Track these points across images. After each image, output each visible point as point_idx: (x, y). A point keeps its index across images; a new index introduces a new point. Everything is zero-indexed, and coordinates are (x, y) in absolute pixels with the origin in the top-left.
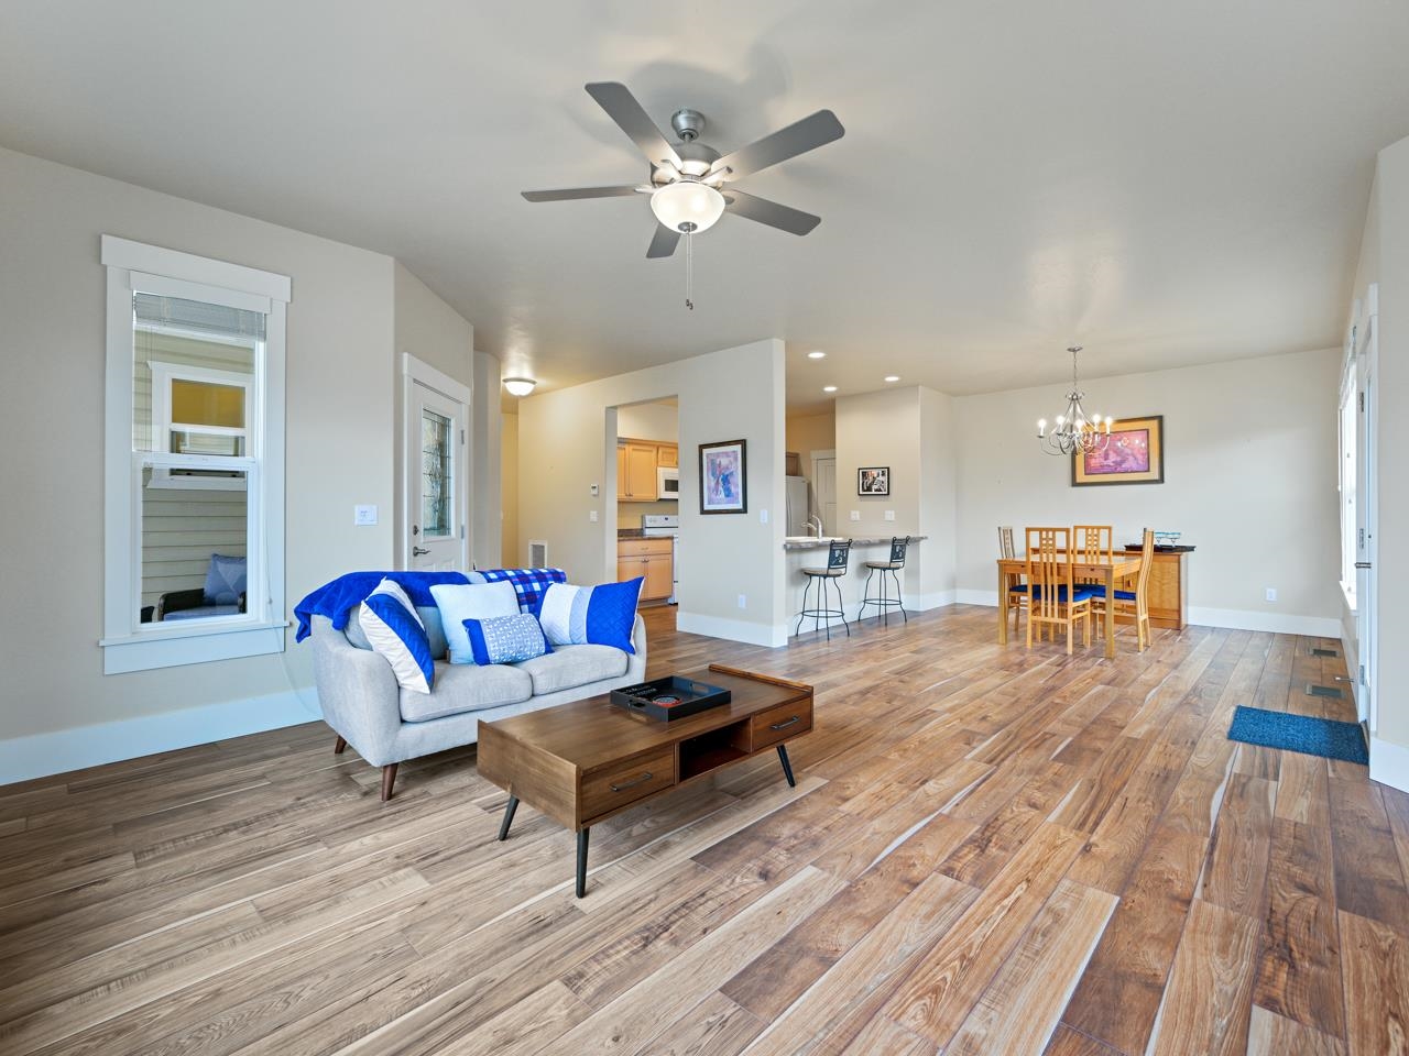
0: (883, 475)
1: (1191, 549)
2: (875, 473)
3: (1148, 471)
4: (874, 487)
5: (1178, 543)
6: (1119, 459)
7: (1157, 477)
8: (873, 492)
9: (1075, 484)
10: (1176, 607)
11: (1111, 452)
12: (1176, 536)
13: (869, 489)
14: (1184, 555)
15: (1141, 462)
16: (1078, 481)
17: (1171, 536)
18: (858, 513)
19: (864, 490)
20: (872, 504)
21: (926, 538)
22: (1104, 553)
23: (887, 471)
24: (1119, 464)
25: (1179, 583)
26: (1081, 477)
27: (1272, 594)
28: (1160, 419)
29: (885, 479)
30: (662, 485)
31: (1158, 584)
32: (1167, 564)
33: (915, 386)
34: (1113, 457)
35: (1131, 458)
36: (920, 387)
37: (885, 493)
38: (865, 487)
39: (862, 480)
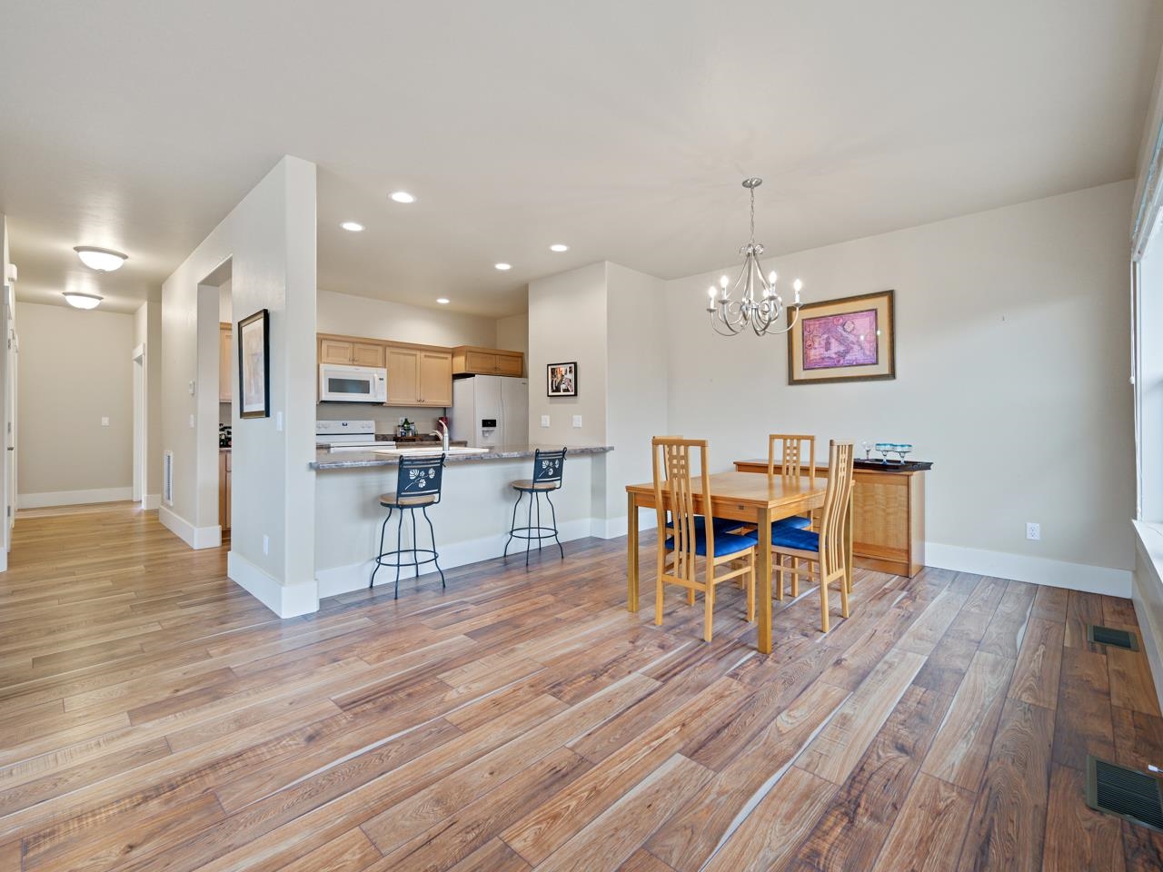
0: (570, 371)
1: (927, 466)
2: (563, 369)
3: (876, 363)
4: (563, 387)
5: (908, 458)
6: (842, 349)
7: (886, 371)
8: (562, 393)
9: (792, 382)
10: (905, 548)
11: (833, 341)
12: (906, 449)
13: (558, 389)
14: (915, 476)
15: (868, 353)
16: (796, 377)
17: (899, 449)
18: (548, 417)
19: (553, 391)
20: (562, 407)
21: (612, 448)
22: (805, 470)
23: (575, 368)
24: (842, 355)
25: (908, 512)
26: (800, 374)
27: (1034, 530)
28: (891, 295)
29: (571, 376)
30: (324, 385)
31: (881, 513)
32: (893, 487)
33: (601, 261)
34: (835, 347)
35: (856, 347)
36: (607, 263)
37: (573, 393)
38: (554, 387)
39: (551, 378)
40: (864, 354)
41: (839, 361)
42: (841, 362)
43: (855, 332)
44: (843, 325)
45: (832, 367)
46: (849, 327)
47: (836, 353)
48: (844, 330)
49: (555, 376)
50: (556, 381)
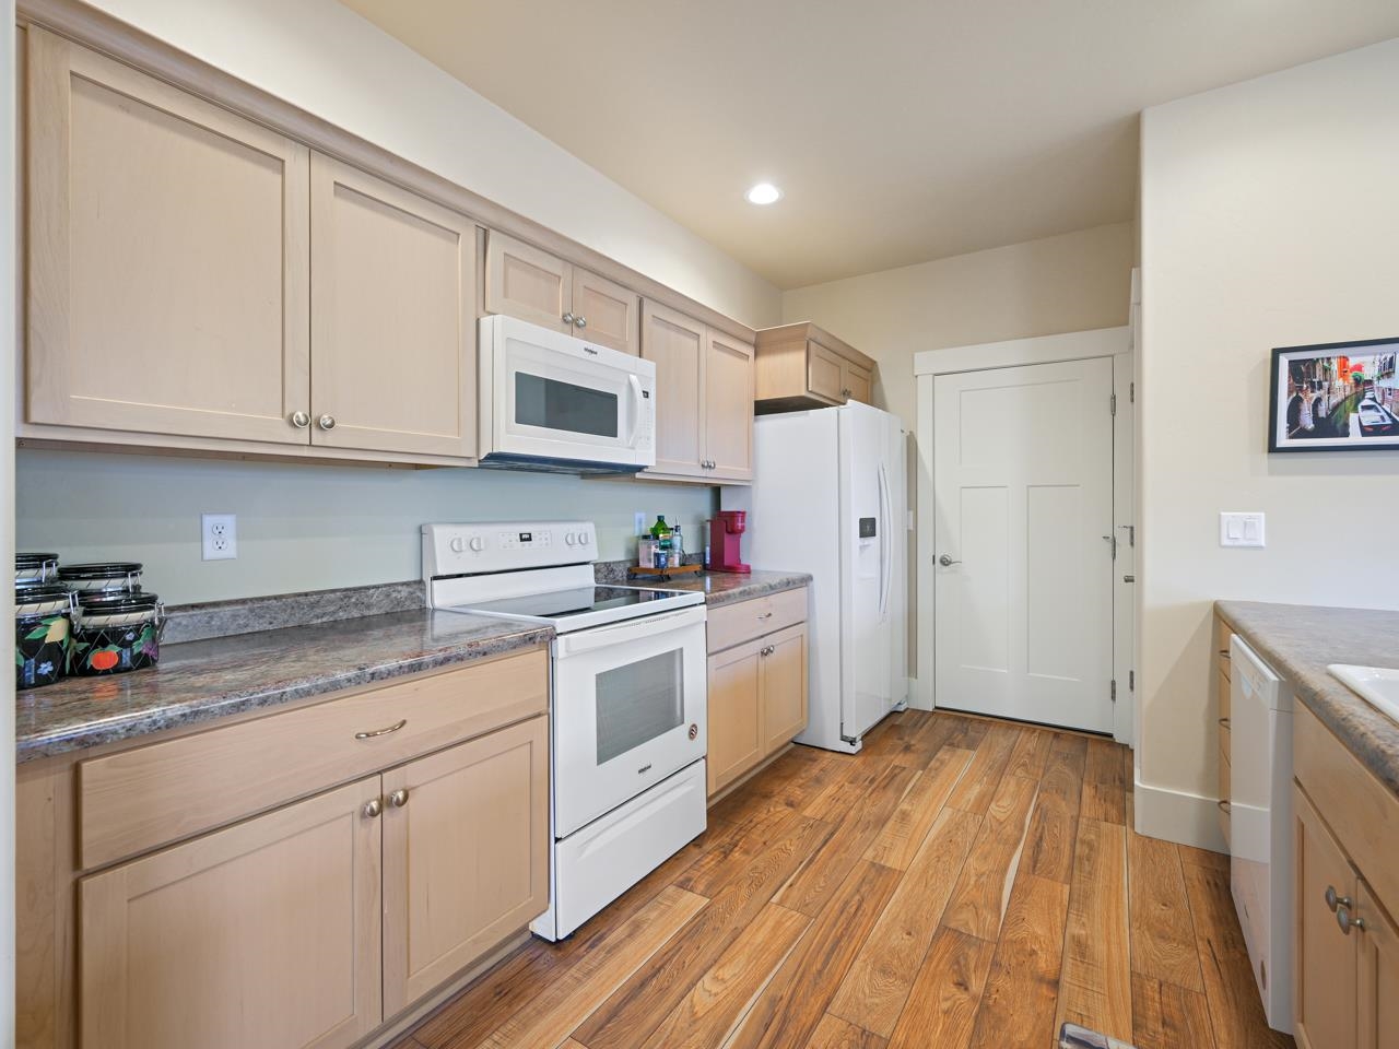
4: (1361, 419)
19: (1300, 435)
38: (1307, 422)
39: (1290, 393)
49: (1312, 385)
50: (1318, 400)
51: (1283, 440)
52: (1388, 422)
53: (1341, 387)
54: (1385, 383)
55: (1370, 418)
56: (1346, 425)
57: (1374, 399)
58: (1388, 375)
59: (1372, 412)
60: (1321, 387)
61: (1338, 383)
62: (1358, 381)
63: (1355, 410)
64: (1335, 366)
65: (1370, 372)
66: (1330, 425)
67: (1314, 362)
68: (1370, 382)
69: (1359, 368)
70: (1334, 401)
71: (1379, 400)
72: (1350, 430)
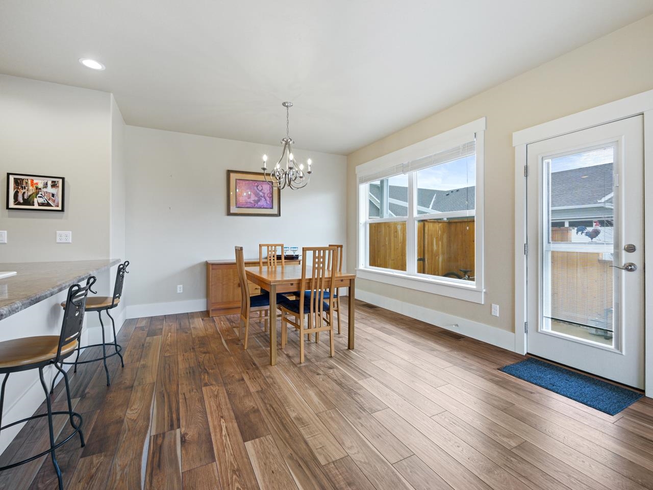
0: (54, 185)
4: (37, 200)
19: (18, 204)
23: (62, 182)
37: (60, 208)
38: (21, 200)
39: (14, 189)
40: (267, 203)
41: (255, 205)
42: (256, 205)
43: (263, 191)
44: (257, 186)
45: (251, 208)
46: (260, 187)
47: (253, 201)
48: (258, 189)
49: (22, 187)
50: (24, 193)
51: (12, 205)
52: (46, 202)
53: (32, 190)
54: (45, 190)
55: (41, 200)
56: (33, 202)
57: (42, 194)
58: (46, 187)
59: (41, 199)
60: (25, 188)
61: (31, 188)
62: (37, 188)
63: (36, 197)
64: (29, 182)
65: (40, 186)
66: (28, 202)
67: (23, 180)
68: (40, 189)
69: (37, 184)
70: (29, 194)
71: (43, 195)
72: (35, 204)
